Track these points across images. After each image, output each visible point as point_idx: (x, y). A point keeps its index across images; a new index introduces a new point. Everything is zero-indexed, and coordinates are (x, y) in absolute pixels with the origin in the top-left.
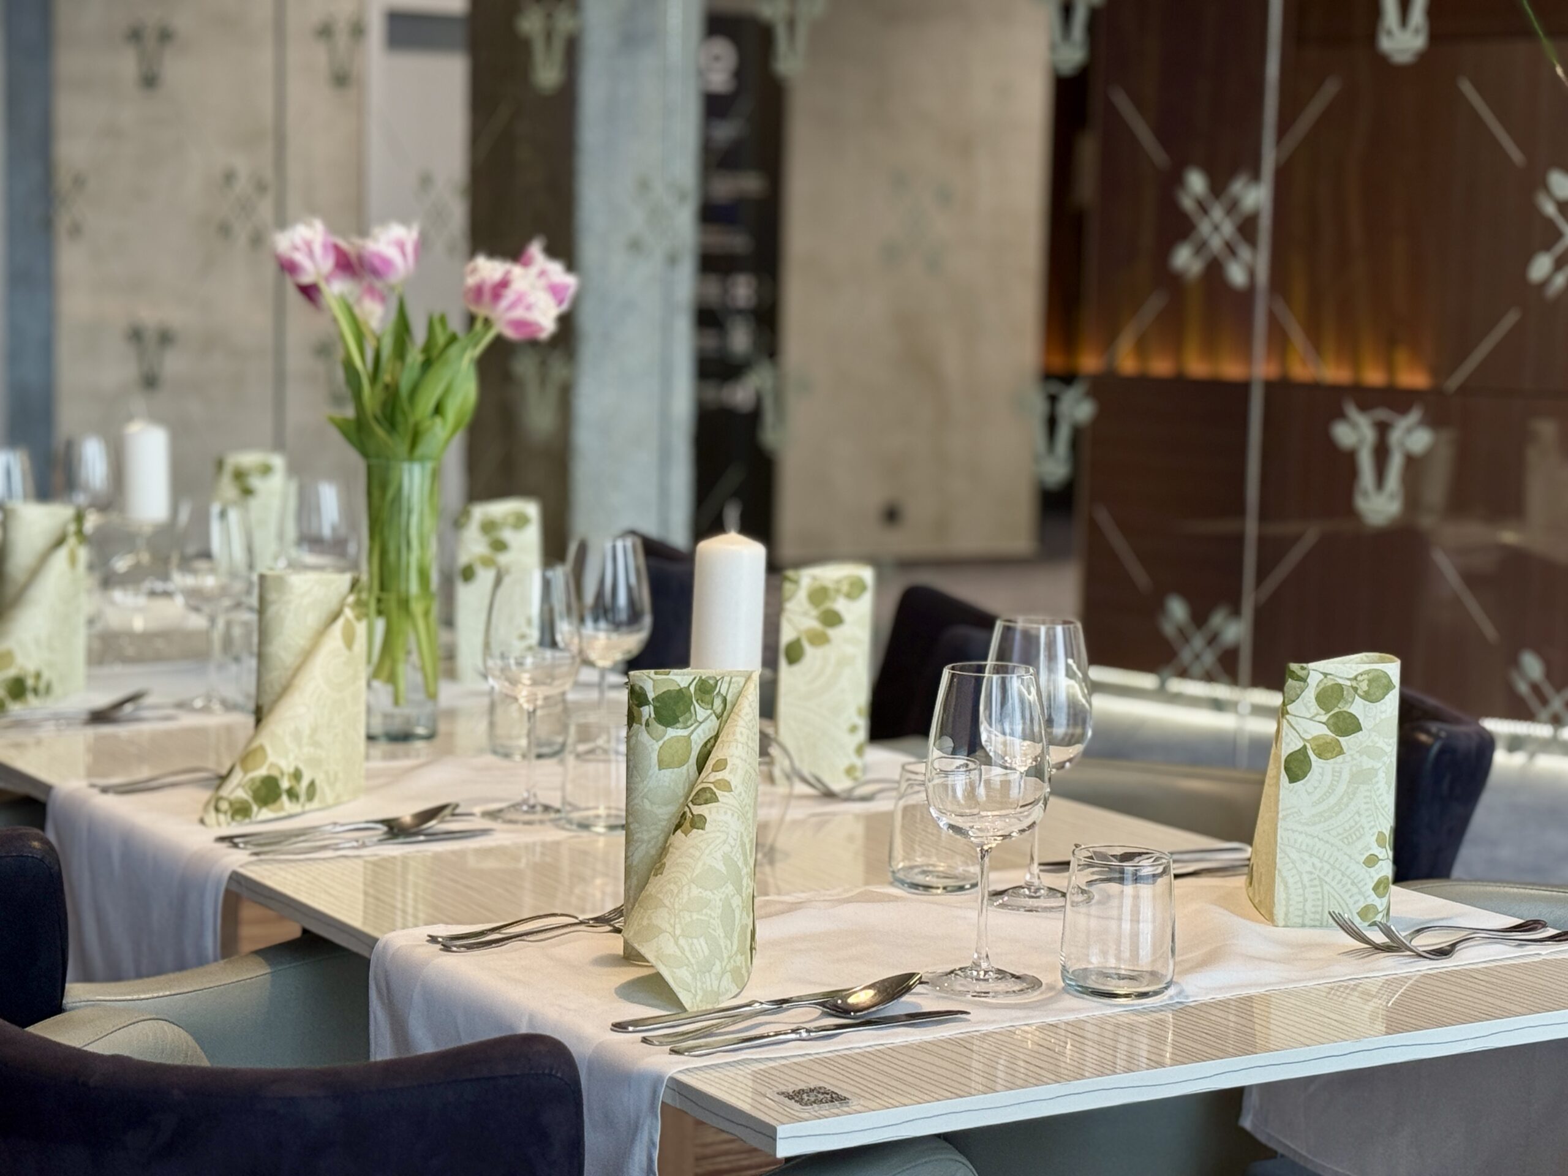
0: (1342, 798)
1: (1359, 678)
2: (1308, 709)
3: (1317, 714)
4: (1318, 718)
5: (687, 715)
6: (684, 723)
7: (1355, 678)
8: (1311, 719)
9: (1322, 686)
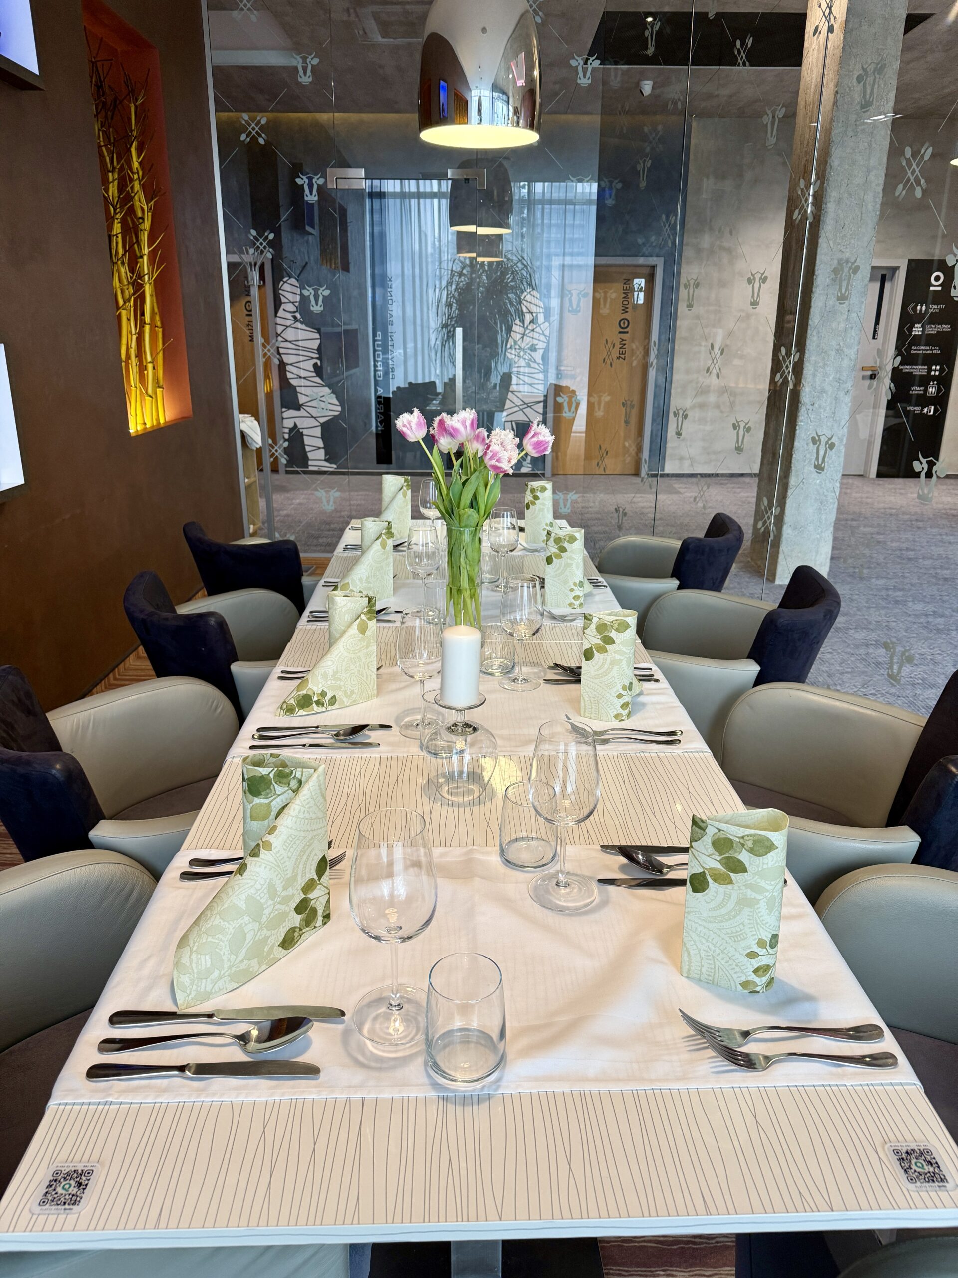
0: (731, 911)
1: (746, 838)
2: (706, 849)
3: (712, 854)
4: (713, 856)
5: (268, 791)
6: (265, 795)
7: (743, 837)
8: (708, 856)
9: (716, 837)
